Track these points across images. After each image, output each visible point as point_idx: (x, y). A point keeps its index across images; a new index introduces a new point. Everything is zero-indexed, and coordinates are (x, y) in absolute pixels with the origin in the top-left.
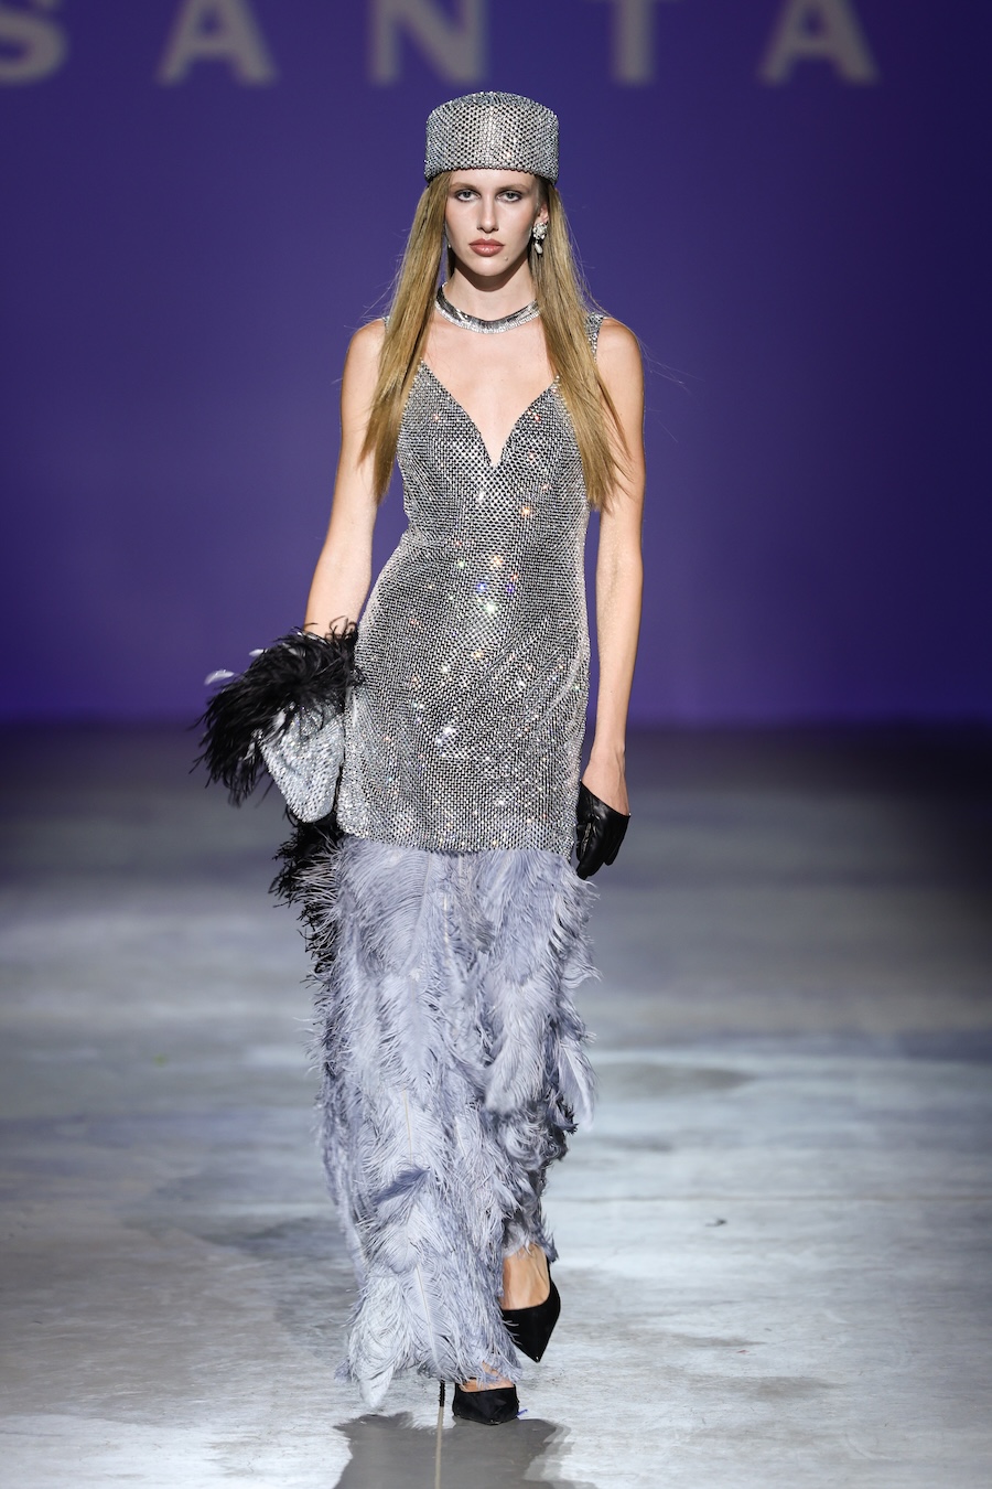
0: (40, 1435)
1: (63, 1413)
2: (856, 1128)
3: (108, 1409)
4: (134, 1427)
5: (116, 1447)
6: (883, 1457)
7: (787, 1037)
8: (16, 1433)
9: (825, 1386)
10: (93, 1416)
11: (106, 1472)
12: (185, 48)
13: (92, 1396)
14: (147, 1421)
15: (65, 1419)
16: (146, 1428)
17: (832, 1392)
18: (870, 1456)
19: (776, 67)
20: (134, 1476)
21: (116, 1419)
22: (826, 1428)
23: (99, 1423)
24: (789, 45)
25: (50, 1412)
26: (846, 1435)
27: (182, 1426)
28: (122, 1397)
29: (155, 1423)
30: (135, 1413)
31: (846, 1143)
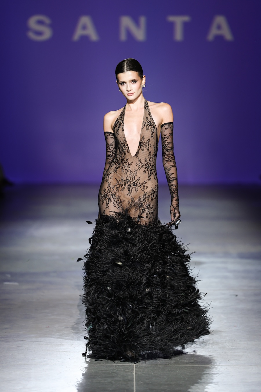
0: (46, 342)
1: (51, 337)
2: (228, 274)
3: (61, 336)
4: (67, 340)
5: (63, 345)
6: (234, 347)
7: (213, 254)
8: (41, 342)
9: (221, 332)
10: (58, 338)
11: (61, 350)
12: (79, 33)
13: (58, 334)
14: (70, 339)
15: (52, 338)
16: (70, 341)
17: (223, 333)
18: (232, 347)
19: (211, 37)
20: (67, 351)
21: (63, 339)
22: (221, 341)
23: (59, 340)
24: (214, 32)
25: (48, 337)
26: (226, 343)
27: (78, 340)
28: (64, 334)
29: (72, 340)
30: (67, 337)
31: (226, 278)
